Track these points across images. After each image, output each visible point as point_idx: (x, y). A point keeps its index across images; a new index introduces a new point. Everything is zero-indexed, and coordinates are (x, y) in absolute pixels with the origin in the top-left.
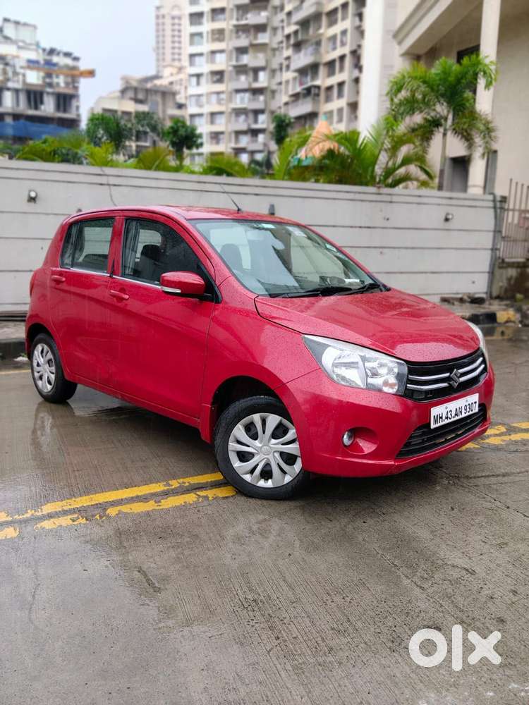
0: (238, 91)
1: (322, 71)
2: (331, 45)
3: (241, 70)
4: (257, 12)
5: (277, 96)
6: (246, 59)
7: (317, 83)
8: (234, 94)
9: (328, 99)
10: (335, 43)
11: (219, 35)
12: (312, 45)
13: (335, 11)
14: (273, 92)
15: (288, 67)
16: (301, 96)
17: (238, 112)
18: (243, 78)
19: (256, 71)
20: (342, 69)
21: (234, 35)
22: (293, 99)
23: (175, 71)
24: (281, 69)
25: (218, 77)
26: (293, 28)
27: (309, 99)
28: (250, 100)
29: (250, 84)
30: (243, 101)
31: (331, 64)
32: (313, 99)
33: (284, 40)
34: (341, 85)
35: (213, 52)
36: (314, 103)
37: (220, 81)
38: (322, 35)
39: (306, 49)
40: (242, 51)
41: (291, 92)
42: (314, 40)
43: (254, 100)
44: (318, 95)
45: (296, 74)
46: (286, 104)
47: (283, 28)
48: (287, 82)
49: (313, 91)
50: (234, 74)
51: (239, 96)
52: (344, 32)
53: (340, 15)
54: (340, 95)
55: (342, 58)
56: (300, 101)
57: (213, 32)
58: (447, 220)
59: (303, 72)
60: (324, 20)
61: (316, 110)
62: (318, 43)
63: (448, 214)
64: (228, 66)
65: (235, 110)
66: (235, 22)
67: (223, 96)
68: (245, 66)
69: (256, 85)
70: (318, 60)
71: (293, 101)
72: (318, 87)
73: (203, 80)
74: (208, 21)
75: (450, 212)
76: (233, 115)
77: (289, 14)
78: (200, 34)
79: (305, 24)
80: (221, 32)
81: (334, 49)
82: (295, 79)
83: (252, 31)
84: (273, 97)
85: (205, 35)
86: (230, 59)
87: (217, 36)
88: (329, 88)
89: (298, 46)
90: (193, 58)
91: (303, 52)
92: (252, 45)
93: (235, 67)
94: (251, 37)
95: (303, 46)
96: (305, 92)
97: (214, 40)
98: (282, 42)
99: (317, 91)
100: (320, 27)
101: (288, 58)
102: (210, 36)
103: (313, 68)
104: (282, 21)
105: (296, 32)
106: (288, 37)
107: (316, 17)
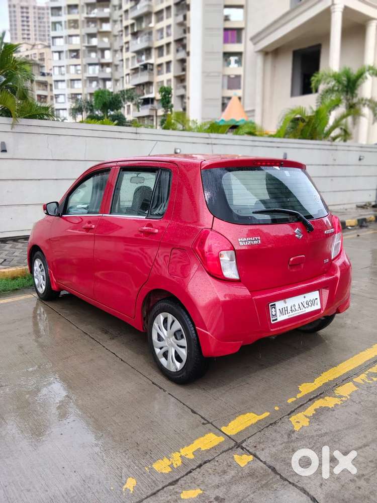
0: (90, 64)
1: (154, 53)
2: (159, 35)
3: (92, 49)
4: (102, 9)
5: (119, 69)
6: (94, 42)
7: (151, 61)
8: (87, 65)
9: (159, 73)
10: (162, 34)
11: (74, 24)
12: (145, 34)
13: (161, 12)
14: (116, 66)
15: (127, 49)
16: (140, 69)
17: (91, 79)
18: (93, 55)
19: (103, 50)
20: (168, 52)
21: (85, 25)
22: (133, 71)
23: (30, 47)
24: (121, 50)
25: (75, 54)
26: (130, 22)
27: (146, 72)
28: (99, 71)
29: (99, 60)
30: (94, 71)
31: (160, 48)
32: (149, 73)
33: (124, 29)
34: (168, 63)
35: (70, 36)
36: (149, 75)
37: (77, 57)
38: (152, 28)
39: (142, 37)
40: (91, 36)
41: (131, 68)
42: (147, 31)
43: (102, 71)
44: (152, 70)
45: (134, 54)
46: (128, 74)
47: (121, 21)
48: (127, 59)
49: (149, 67)
50: (87, 52)
51: (91, 68)
52: (169, 27)
53: (165, 14)
54: (168, 70)
55: (168, 45)
56: (139, 74)
57: (69, 21)
58: (360, 159)
59: (139, 53)
60: (153, 18)
61: (151, 80)
62: (150, 33)
63: (360, 157)
64: (81, 46)
65: (88, 78)
66: (85, 15)
67: (79, 68)
68: (95, 47)
69: (103, 61)
70: (151, 45)
71: (134, 73)
72: (152, 64)
73: (63, 55)
74: (65, 14)
75: (362, 155)
76: (88, 82)
77: (126, 11)
78: (60, 23)
79: (139, 19)
80: (76, 21)
81: (162, 38)
82: (133, 57)
83: (99, 22)
84: (116, 70)
85: (63, 23)
86: (83, 41)
87: (72, 24)
88: (160, 65)
89: (135, 35)
90: (54, 40)
91: (139, 39)
92: (99, 32)
93: (87, 47)
94: (98, 26)
95: (139, 34)
96: (142, 67)
97: (70, 27)
98: (122, 31)
99: (151, 67)
100: (150, 22)
101: (127, 43)
102: (67, 23)
103: (148, 51)
104: (121, 16)
105: (132, 25)
106: (126, 28)
107: (148, 15)
